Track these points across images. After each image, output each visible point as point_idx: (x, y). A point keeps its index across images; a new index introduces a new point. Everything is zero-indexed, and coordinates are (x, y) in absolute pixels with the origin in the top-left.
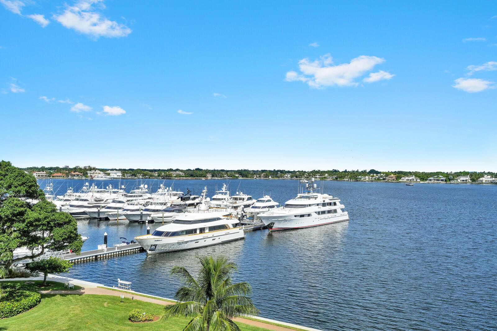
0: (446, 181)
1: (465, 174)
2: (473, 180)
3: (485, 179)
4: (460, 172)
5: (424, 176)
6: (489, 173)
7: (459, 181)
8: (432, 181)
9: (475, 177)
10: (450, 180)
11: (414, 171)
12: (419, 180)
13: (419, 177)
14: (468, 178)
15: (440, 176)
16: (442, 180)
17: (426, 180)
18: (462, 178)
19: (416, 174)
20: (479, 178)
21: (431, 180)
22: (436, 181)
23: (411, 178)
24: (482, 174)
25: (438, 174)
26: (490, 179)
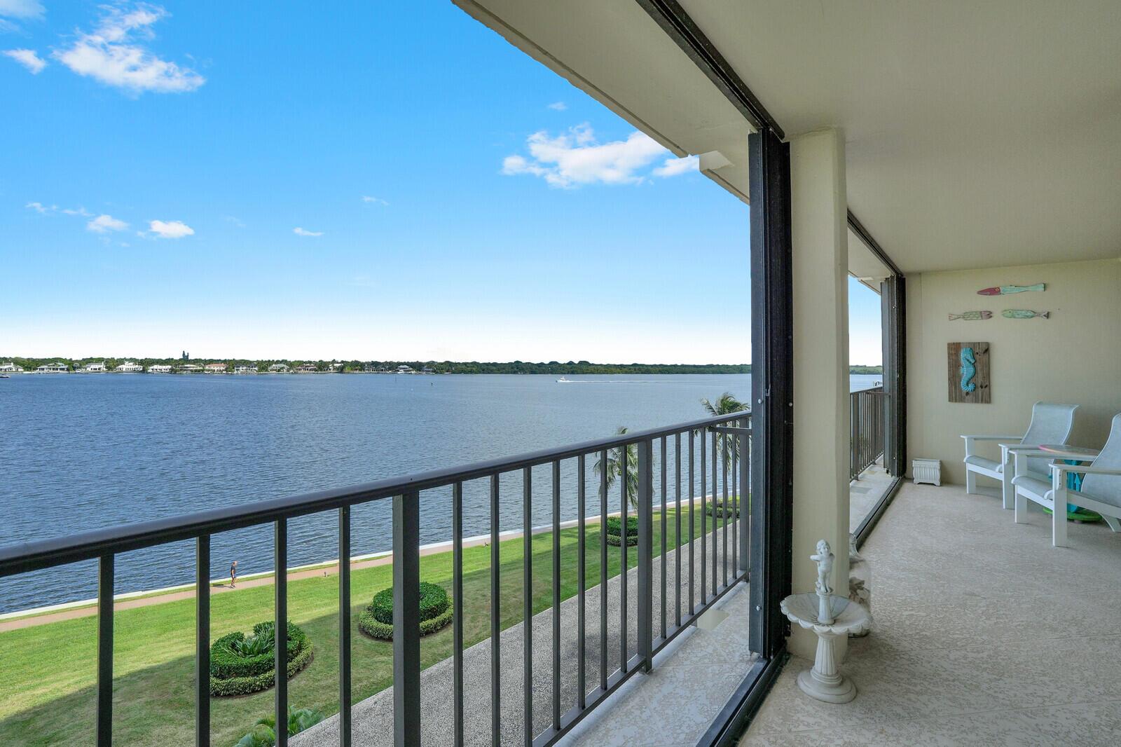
0: (68, 370)
1: (99, 360)
2: (109, 368)
3: (124, 367)
4: (91, 358)
5: (31, 364)
6: (131, 360)
7: (89, 369)
8: (46, 370)
9: (112, 364)
10: (74, 368)
11: (13, 357)
12: (21, 370)
13: (21, 365)
14: (102, 366)
15: (59, 364)
16: (63, 369)
17: (35, 369)
18: (93, 366)
19: (17, 362)
20: (118, 365)
21: (43, 369)
22: (52, 371)
23: (6, 367)
24: (121, 361)
25: (55, 360)
26: (131, 367)
